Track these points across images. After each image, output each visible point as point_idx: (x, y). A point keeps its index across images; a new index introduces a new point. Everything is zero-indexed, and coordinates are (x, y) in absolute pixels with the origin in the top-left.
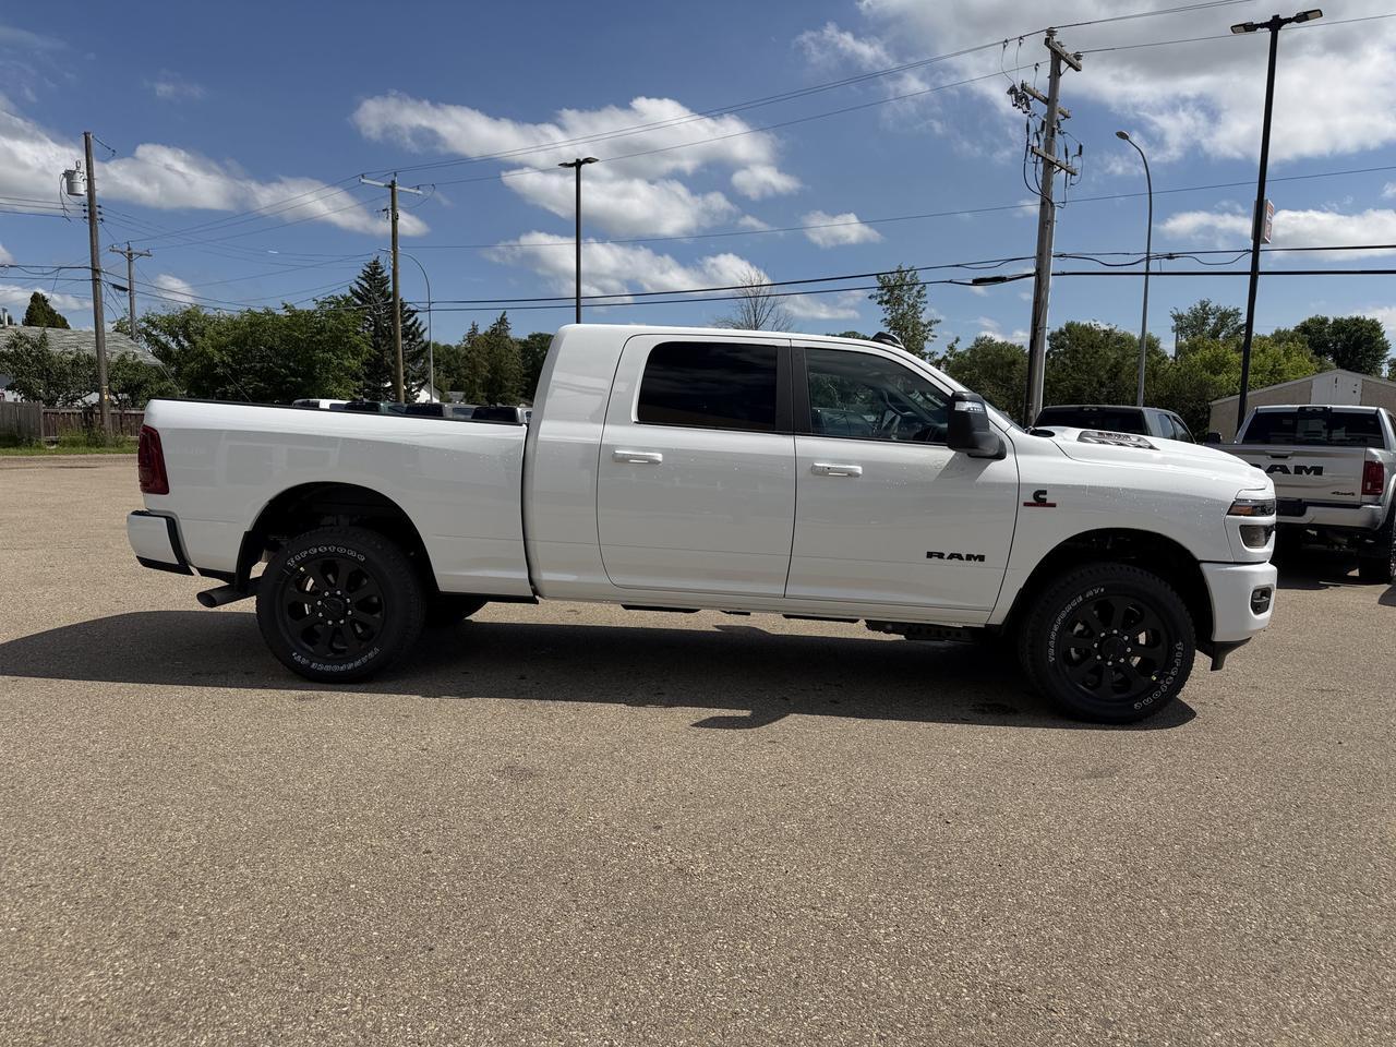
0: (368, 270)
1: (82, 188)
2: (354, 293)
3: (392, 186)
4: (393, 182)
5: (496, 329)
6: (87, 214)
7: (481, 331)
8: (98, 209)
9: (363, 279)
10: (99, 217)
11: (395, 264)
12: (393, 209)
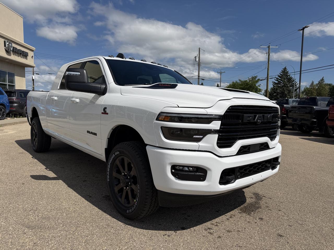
0: (283, 70)
1: (197, 60)
2: (279, 76)
3: (269, 47)
4: (269, 46)
5: (320, 82)
6: (198, 65)
7: (315, 83)
8: (200, 64)
9: (281, 72)
10: (200, 65)
11: (268, 67)
12: (269, 53)
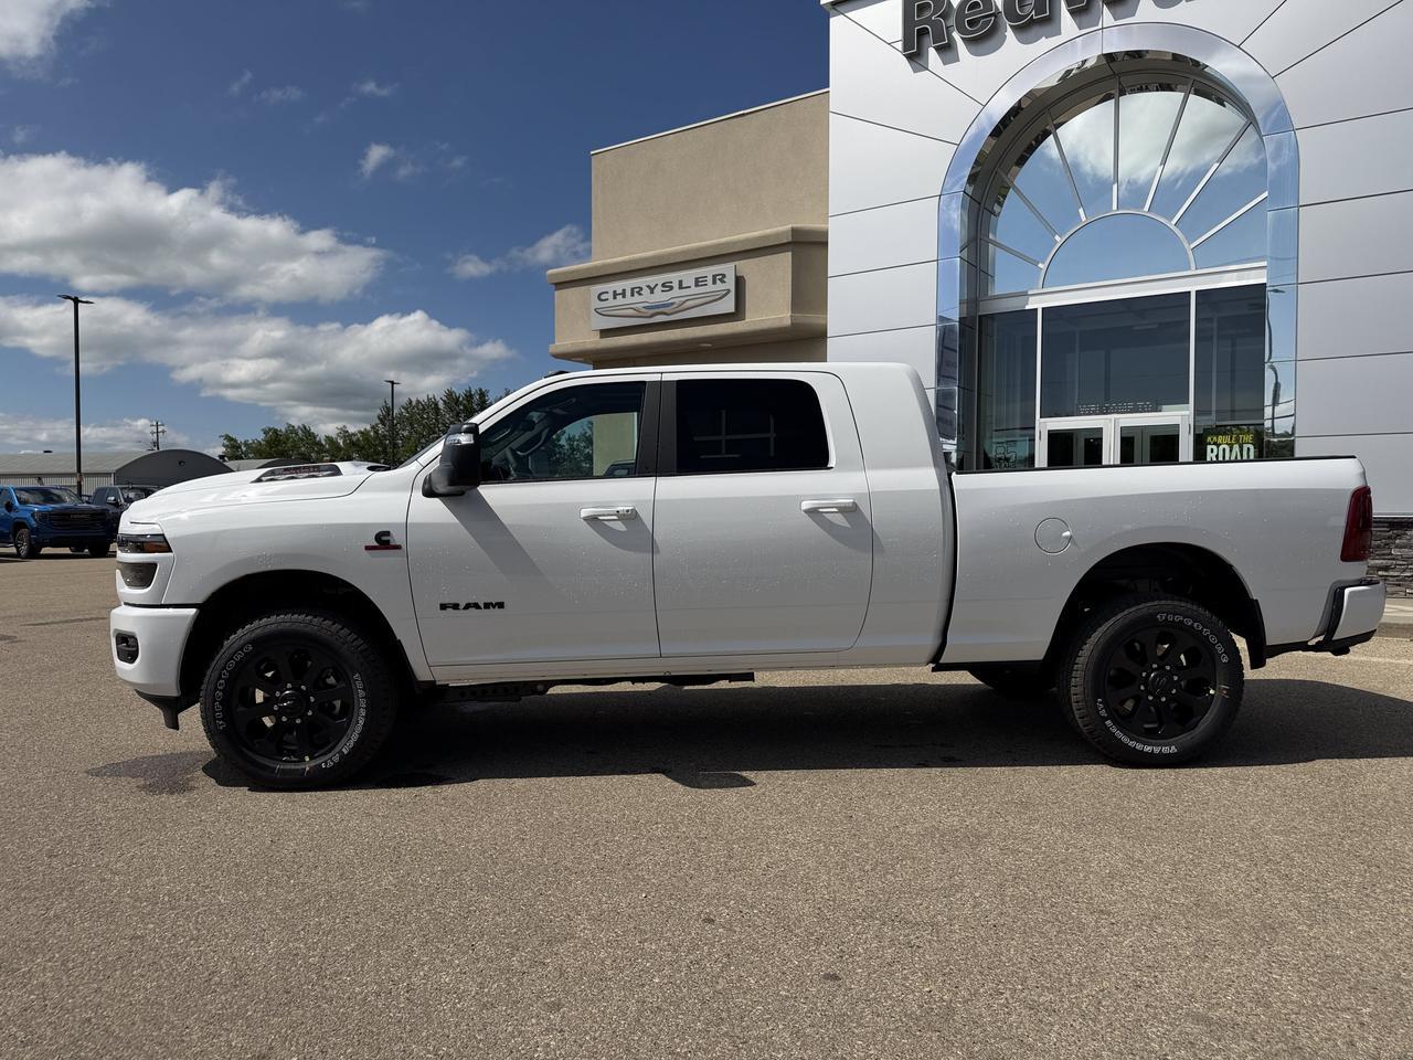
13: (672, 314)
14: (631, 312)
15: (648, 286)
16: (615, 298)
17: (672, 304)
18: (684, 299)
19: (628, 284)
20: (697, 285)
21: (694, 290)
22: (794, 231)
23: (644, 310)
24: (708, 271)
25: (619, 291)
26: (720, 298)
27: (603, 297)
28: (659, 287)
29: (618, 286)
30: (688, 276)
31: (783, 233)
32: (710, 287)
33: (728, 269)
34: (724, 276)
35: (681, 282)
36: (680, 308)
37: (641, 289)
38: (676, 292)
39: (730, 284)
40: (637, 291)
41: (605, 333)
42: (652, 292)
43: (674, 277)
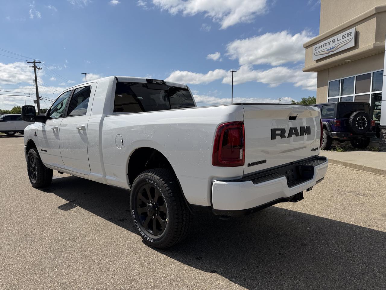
13: (335, 50)
14: (323, 53)
15: (328, 42)
16: (319, 49)
17: (335, 47)
18: (338, 45)
19: (322, 43)
20: (342, 39)
21: (342, 40)
22: (377, 8)
23: (327, 51)
24: (346, 33)
25: (320, 46)
26: (349, 42)
27: (316, 49)
28: (332, 42)
29: (320, 45)
30: (340, 36)
31: (372, 10)
32: (347, 38)
33: (352, 30)
34: (351, 33)
35: (338, 38)
36: (337, 48)
37: (326, 44)
38: (336, 42)
39: (353, 36)
40: (325, 45)
41: (318, 61)
42: (329, 44)
43: (335, 37)
